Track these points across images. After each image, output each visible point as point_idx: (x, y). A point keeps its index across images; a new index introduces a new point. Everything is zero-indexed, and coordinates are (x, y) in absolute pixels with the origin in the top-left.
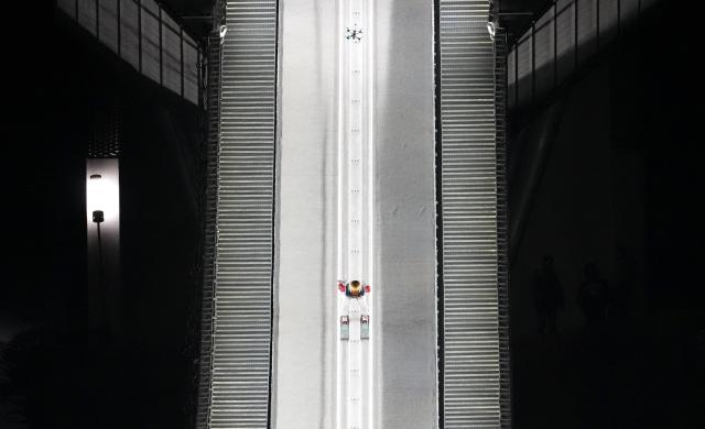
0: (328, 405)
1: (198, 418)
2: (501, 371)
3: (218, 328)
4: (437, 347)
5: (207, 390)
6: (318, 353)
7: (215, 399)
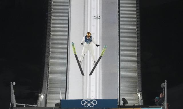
0: (86, 27)
1: (48, 30)
2: (137, 17)
3: (53, 4)
4: (118, 10)
5: (50, 25)
6: (83, 12)
7: (52, 25)
